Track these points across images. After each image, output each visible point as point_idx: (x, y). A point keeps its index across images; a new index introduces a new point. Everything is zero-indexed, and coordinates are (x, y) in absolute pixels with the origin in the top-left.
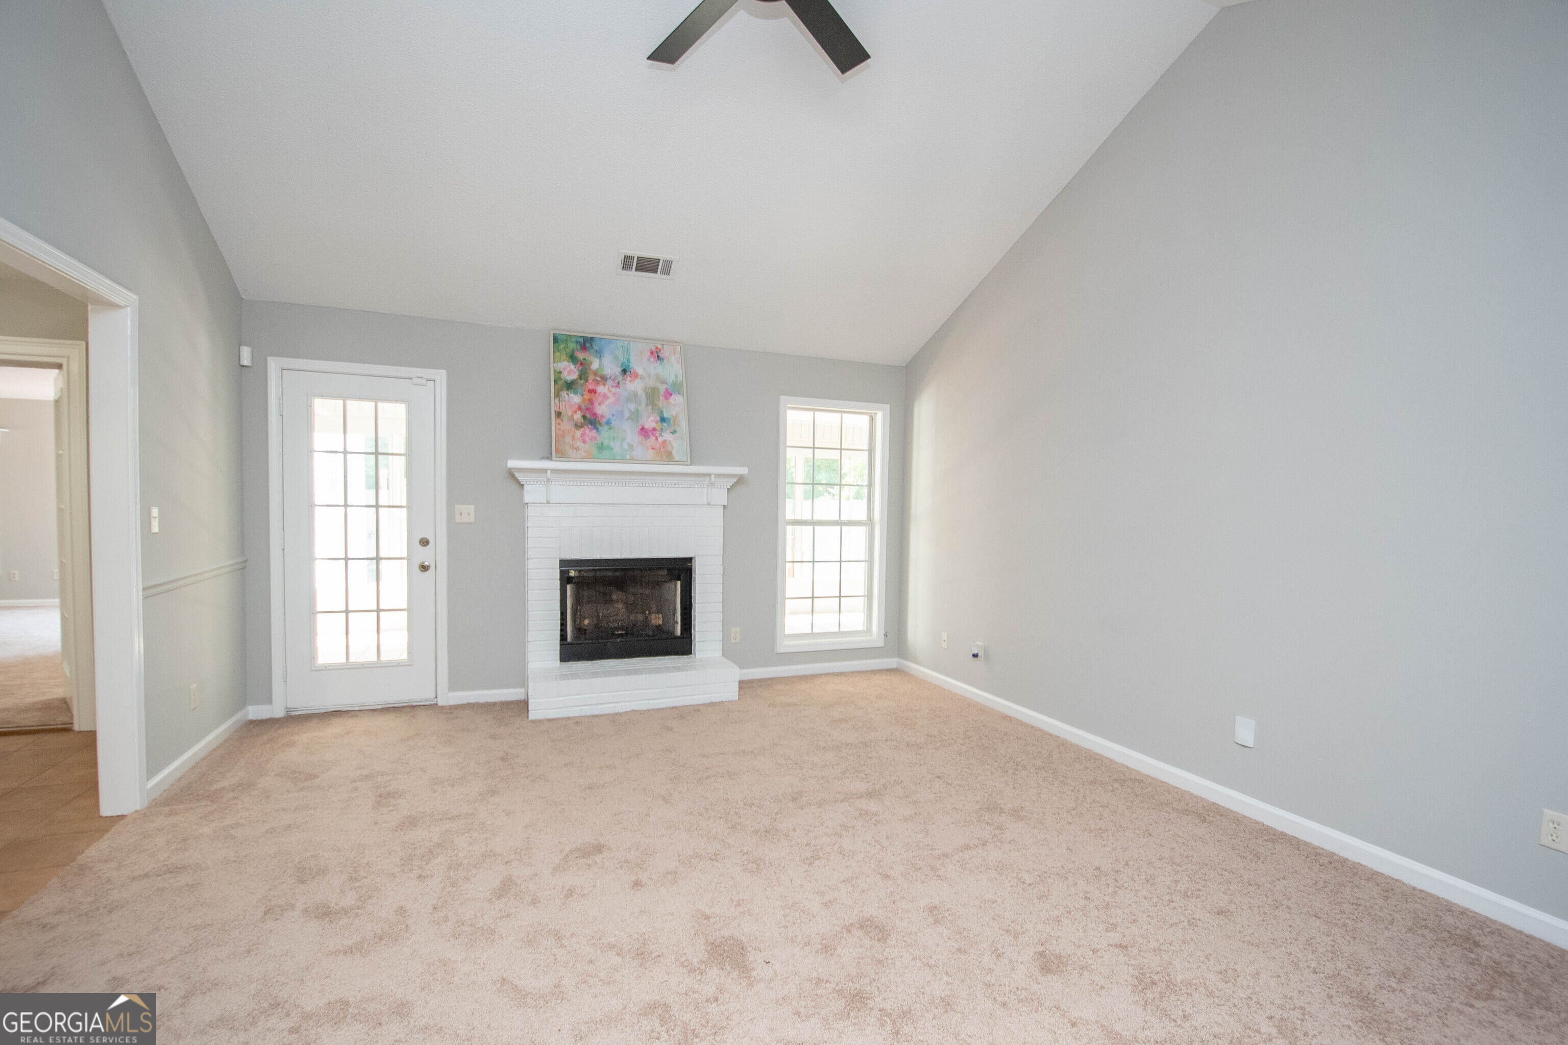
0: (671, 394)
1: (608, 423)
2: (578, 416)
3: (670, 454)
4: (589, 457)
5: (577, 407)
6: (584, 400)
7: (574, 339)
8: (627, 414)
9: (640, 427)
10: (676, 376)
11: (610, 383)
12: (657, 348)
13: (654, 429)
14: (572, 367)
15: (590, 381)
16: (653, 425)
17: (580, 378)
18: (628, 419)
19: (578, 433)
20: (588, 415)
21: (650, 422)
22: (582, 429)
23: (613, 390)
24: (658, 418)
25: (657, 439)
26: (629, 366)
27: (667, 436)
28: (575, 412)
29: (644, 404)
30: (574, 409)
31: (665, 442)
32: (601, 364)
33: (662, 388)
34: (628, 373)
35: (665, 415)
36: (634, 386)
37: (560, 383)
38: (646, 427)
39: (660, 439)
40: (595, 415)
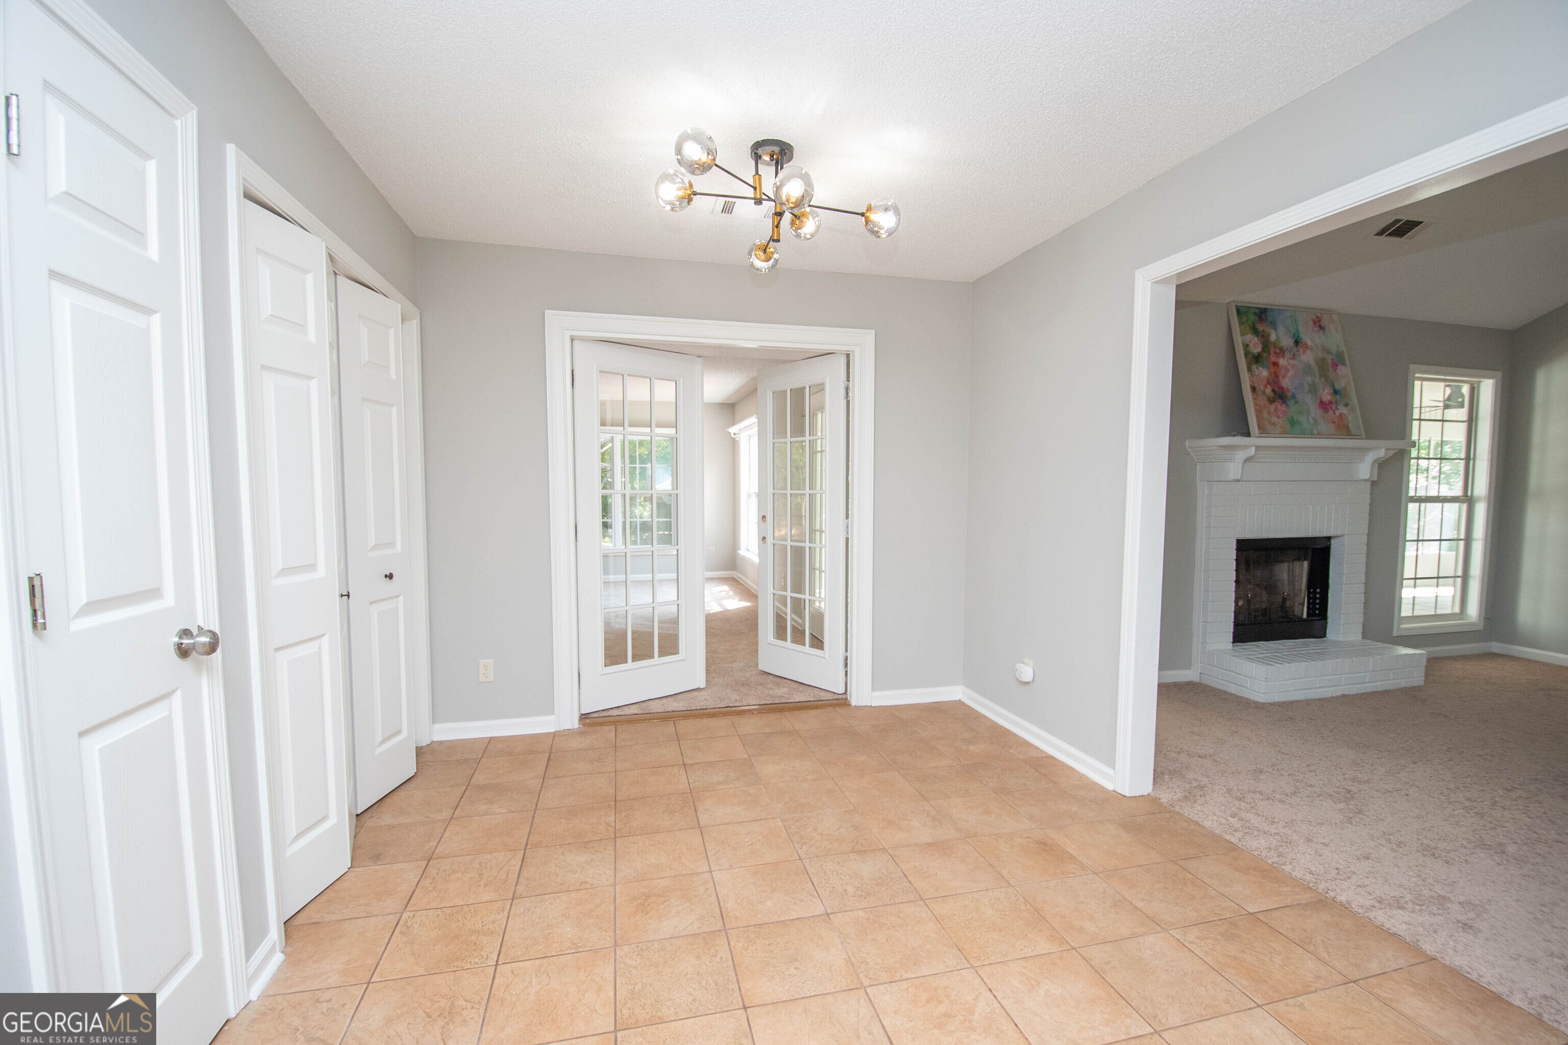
0: (1337, 366)
1: (1294, 397)
2: (1268, 390)
3: (1347, 428)
4: (1284, 433)
5: (1266, 380)
6: (1270, 374)
7: (1252, 311)
8: (1307, 388)
9: (1319, 401)
10: (1338, 346)
11: (1287, 355)
12: (1317, 317)
13: (1331, 402)
14: (1256, 339)
15: (1272, 354)
16: (1329, 398)
17: (1263, 350)
18: (1308, 392)
19: (1272, 408)
20: (1276, 389)
21: (1327, 396)
22: (1275, 404)
23: (1292, 362)
24: (1332, 391)
25: (1334, 413)
26: (1299, 336)
27: (1342, 410)
28: (1266, 386)
29: (1317, 375)
30: (1264, 383)
31: (1341, 415)
32: (1277, 336)
33: (1329, 358)
34: (1300, 344)
35: (1337, 387)
36: (1307, 357)
37: (1250, 356)
38: (1324, 400)
39: (1337, 413)
40: (1282, 388)
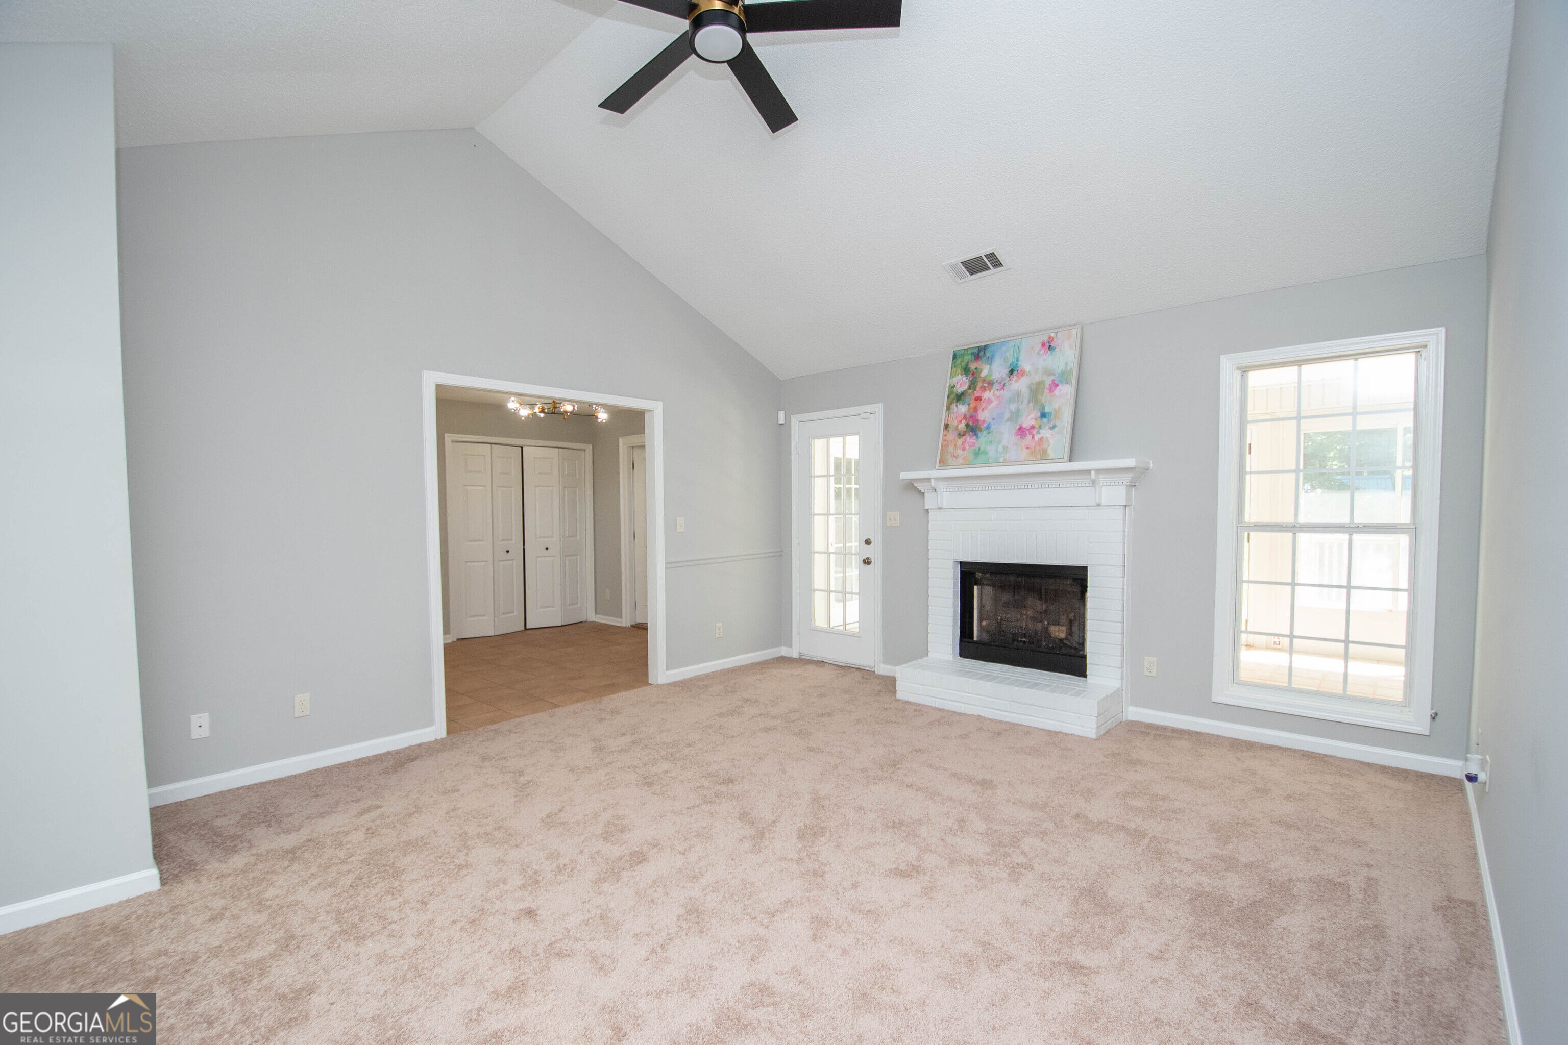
0: (1057, 385)
1: (988, 428)
2: (962, 426)
3: (1045, 452)
4: (967, 464)
5: (962, 417)
6: (969, 409)
7: (969, 352)
8: (1007, 415)
9: (1018, 427)
10: (1066, 364)
11: (996, 386)
12: (1050, 337)
13: (1033, 427)
14: (965, 379)
15: (978, 389)
16: (1033, 422)
17: (970, 388)
18: (1008, 420)
19: (960, 442)
20: (971, 423)
21: (1028, 420)
22: (964, 437)
23: (998, 393)
24: (1039, 414)
25: (1033, 438)
26: (1017, 364)
27: (1045, 433)
28: (960, 422)
29: (1026, 401)
30: (960, 419)
31: (1041, 439)
32: (990, 370)
33: (1048, 381)
34: (1015, 373)
35: (1047, 410)
36: (1020, 385)
37: (952, 396)
38: (1024, 426)
39: (1037, 438)
40: (977, 421)
